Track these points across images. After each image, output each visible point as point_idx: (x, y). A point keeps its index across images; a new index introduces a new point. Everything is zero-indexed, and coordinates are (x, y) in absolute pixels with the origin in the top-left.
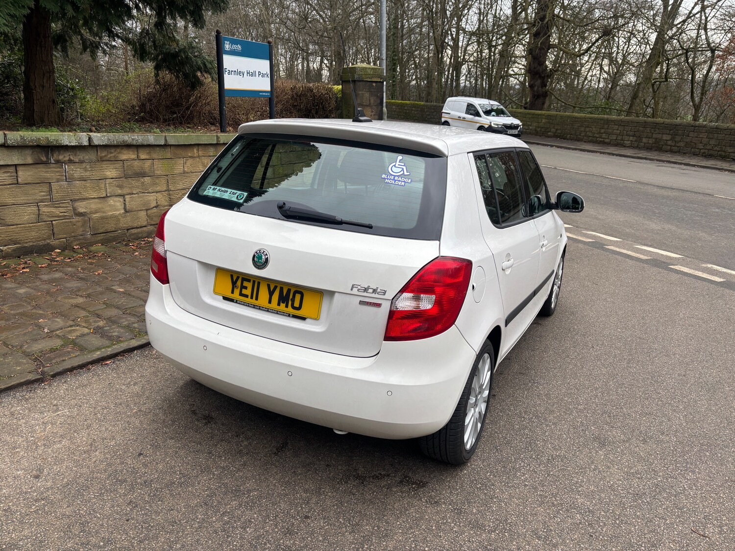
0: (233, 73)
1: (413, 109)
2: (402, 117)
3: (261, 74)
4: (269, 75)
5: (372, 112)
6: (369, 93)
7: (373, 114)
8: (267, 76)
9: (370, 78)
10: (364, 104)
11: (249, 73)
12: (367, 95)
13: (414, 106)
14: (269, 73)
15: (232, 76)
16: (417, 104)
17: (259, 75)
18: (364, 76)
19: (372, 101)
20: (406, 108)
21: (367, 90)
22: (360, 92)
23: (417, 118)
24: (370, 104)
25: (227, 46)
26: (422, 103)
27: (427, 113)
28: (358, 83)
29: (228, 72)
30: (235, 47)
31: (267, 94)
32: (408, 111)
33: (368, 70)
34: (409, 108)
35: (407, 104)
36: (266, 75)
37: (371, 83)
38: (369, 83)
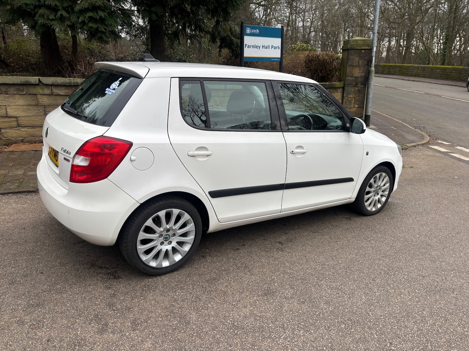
0: (251, 47)
1: (453, 71)
2: (444, 78)
3: (274, 47)
4: (280, 48)
5: (360, 70)
6: (358, 57)
7: (360, 72)
8: (279, 48)
9: (360, 47)
10: (354, 65)
11: (264, 47)
12: (357, 59)
13: (454, 69)
14: (280, 46)
15: (251, 49)
16: (457, 68)
17: (272, 48)
18: (355, 46)
19: (361, 63)
20: (447, 71)
21: (357, 55)
22: (351, 57)
23: (455, 78)
24: (359, 65)
25: (248, 31)
26: (461, 67)
27: (464, 75)
28: (350, 51)
29: (247, 46)
30: (254, 31)
31: (277, 60)
32: (448, 74)
33: (359, 41)
34: (450, 71)
35: (448, 68)
36: (277, 48)
37: (360, 50)
38: (359, 50)
